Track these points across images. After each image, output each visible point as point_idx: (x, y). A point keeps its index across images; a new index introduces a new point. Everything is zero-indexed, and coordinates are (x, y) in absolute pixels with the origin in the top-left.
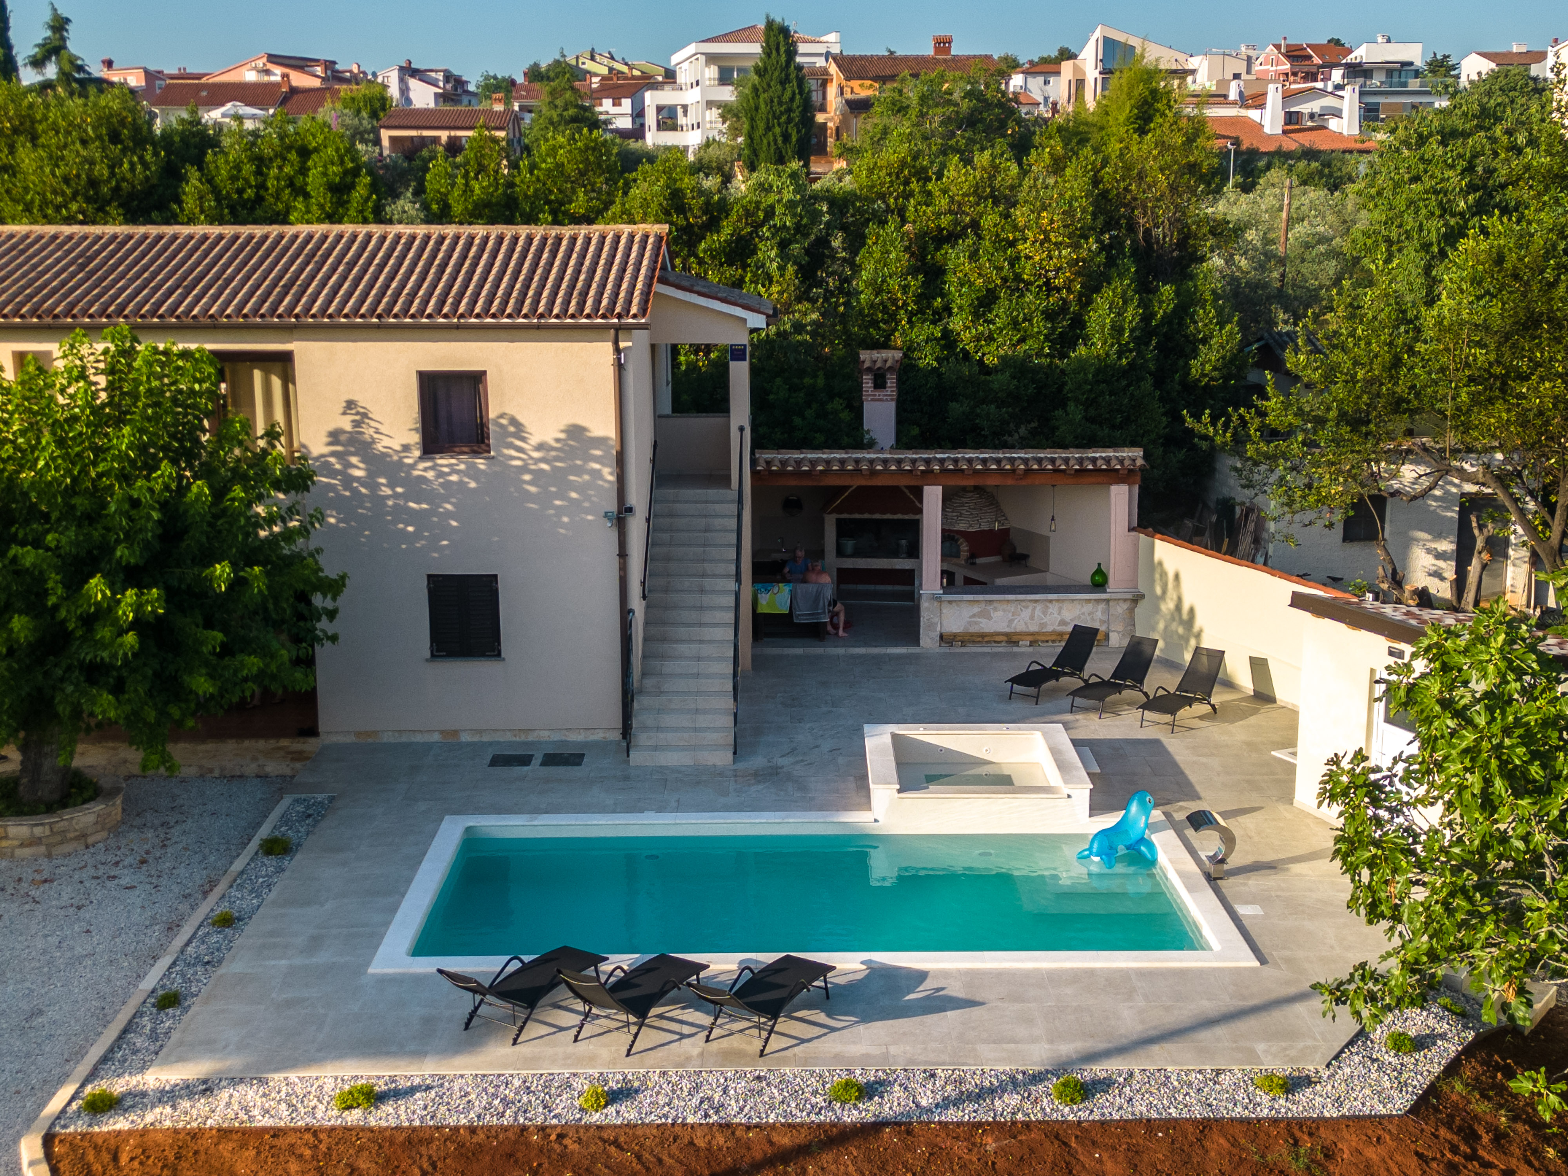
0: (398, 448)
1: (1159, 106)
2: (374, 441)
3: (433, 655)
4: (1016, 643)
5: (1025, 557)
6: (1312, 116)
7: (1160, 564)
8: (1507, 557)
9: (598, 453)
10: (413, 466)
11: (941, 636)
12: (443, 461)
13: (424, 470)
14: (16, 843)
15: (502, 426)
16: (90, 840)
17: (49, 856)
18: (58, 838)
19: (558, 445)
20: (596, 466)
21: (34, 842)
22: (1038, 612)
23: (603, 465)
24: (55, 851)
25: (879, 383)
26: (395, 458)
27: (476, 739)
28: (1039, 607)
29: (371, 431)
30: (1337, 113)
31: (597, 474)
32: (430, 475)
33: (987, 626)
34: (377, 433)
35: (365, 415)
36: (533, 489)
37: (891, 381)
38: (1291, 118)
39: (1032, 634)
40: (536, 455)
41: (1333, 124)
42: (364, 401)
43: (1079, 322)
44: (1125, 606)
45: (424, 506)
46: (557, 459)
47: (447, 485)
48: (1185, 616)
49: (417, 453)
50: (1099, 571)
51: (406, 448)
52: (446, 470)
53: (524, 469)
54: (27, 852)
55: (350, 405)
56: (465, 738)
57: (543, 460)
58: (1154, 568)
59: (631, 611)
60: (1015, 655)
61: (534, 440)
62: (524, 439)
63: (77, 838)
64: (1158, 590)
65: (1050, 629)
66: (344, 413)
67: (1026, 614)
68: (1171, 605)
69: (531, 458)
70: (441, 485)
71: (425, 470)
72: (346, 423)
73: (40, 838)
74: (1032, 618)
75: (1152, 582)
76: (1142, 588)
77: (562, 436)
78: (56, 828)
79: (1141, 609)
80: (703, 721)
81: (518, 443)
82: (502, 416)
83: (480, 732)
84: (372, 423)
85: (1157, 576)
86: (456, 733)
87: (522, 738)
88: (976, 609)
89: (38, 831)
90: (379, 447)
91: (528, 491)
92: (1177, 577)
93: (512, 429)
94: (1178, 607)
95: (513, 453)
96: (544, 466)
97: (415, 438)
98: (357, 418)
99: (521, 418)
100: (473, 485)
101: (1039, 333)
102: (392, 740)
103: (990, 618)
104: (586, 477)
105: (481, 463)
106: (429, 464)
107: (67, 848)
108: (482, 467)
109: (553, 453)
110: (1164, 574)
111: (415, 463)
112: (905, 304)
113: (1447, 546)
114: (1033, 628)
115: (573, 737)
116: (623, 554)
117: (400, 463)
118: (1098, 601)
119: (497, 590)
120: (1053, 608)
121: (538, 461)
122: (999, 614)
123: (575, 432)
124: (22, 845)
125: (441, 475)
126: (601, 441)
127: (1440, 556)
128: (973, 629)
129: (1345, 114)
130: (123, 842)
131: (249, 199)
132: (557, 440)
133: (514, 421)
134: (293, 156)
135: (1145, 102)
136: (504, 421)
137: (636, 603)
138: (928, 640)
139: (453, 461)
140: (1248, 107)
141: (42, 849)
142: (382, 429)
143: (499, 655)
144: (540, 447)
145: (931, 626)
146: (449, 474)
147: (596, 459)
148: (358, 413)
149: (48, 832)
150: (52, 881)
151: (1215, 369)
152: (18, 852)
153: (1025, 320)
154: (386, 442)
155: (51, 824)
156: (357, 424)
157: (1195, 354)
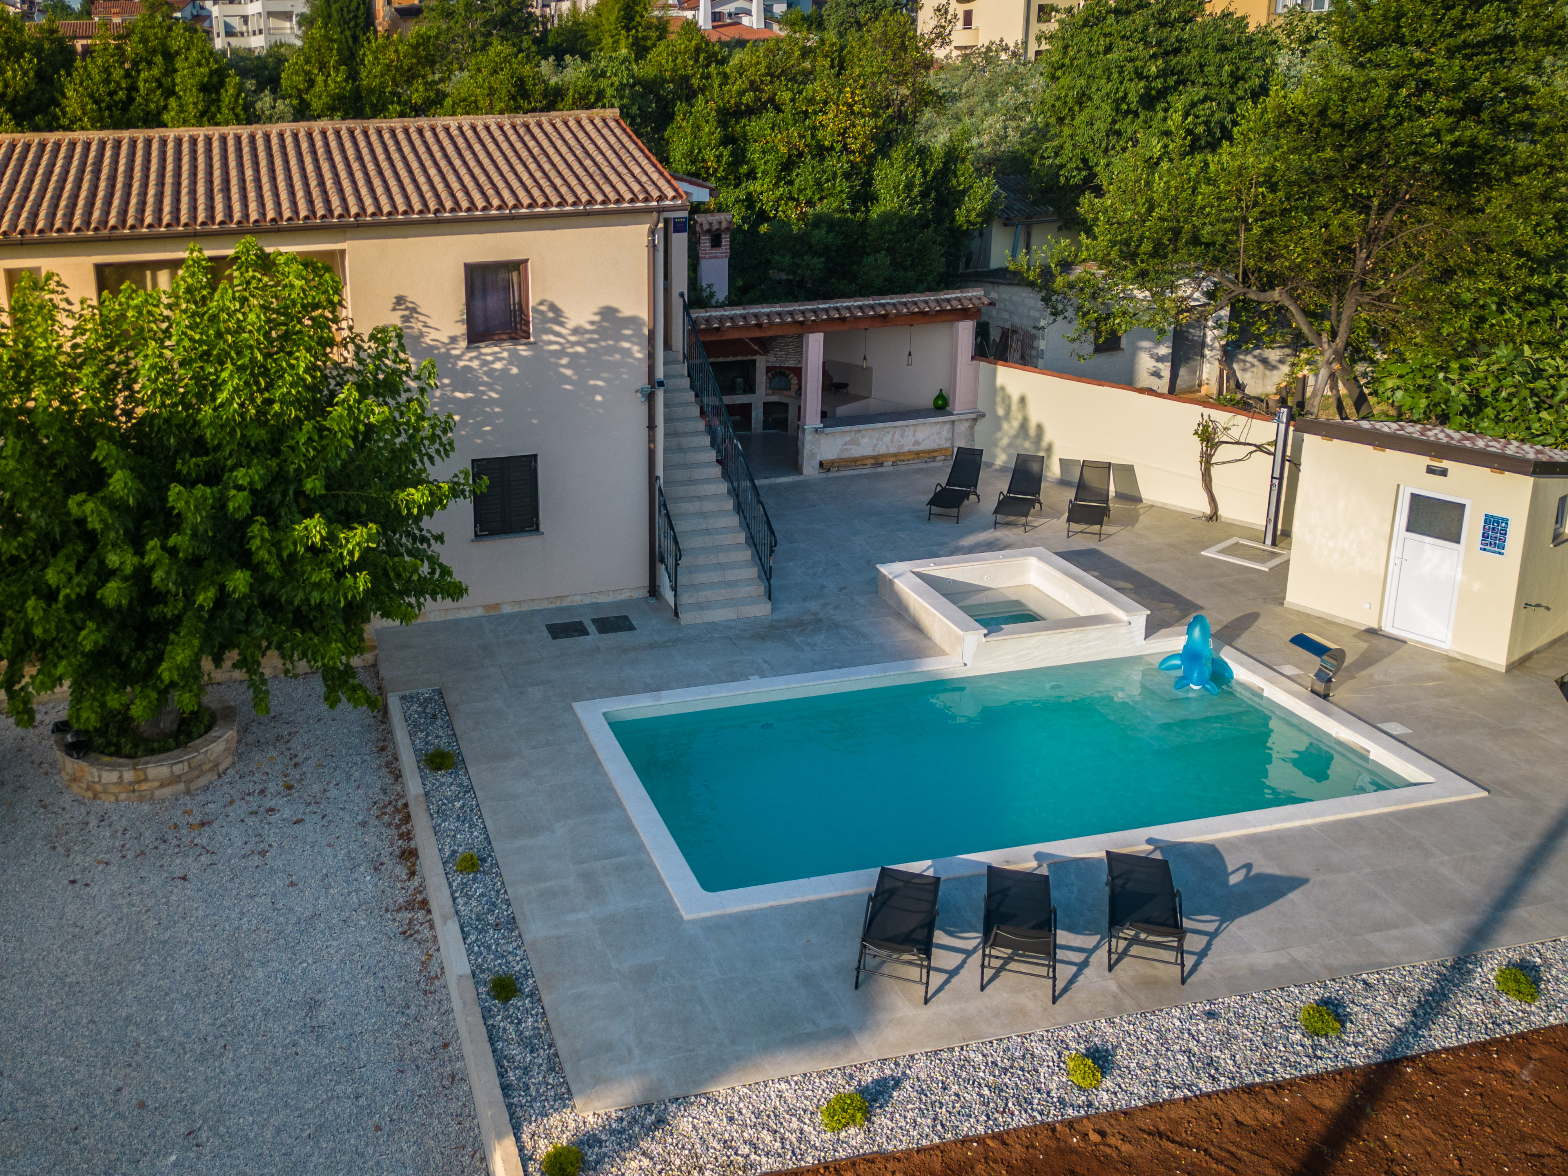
0: (446, 340)
1: (638, 9)
2: (421, 335)
3: (476, 535)
4: (881, 465)
5: (845, 386)
6: (730, 15)
7: (1003, 389)
8: (1203, 356)
9: (628, 332)
10: (459, 358)
11: (821, 464)
12: (488, 350)
13: (469, 360)
14: (157, 784)
15: (542, 313)
16: (222, 768)
17: (188, 792)
18: (196, 773)
19: (593, 327)
20: (626, 345)
21: (175, 779)
22: (897, 436)
23: (633, 343)
24: (193, 787)
25: (716, 242)
26: (443, 350)
27: (516, 609)
28: (898, 431)
29: (420, 325)
30: (749, 13)
31: (628, 353)
32: (475, 364)
33: (857, 452)
34: (426, 326)
35: (414, 310)
36: (568, 372)
37: (726, 240)
38: (716, 17)
39: (895, 455)
40: (573, 339)
41: (745, 20)
42: (412, 297)
43: (868, 182)
44: (967, 425)
45: (470, 395)
46: (591, 341)
47: (490, 373)
48: (1032, 431)
49: (464, 344)
50: (941, 396)
51: (453, 340)
52: (490, 358)
53: (562, 353)
54: (167, 791)
55: (400, 300)
56: (506, 609)
57: (578, 343)
58: (994, 391)
59: (658, 478)
60: (882, 474)
61: (571, 324)
62: (562, 324)
63: (211, 770)
64: (1001, 412)
65: (906, 449)
66: (394, 309)
67: (887, 438)
68: (1016, 424)
69: (568, 342)
70: (485, 373)
71: (471, 359)
72: (395, 319)
73: (179, 776)
74: (892, 441)
75: (994, 403)
76: (981, 408)
77: (597, 318)
78: (194, 763)
79: (980, 426)
80: (731, 575)
81: (557, 328)
82: (541, 303)
83: (519, 603)
84: (421, 318)
85: (999, 399)
86: (497, 606)
87: (558, 604)
88: (848, 438)
89: (178, 769)
90: (427, 340)
91: (564, 375)
92: (1023, 400)
93: (551, 315)
94: (1024, 426)
95: (552, 338)
96: (580, 349)
97: (462, 329)
98: (407, 313)
99: (560, 304)
100: (515, 370)
101: (842, 191)
102: (439, 619)
103: (858, 445)
104: (618, 356)
105: (523, 351)
106: (474, 354)
107: (203, 781)
108: (524, 353)
109: (587, 336)
110: (1007, 398)
111: (463, 354)
112: (716, 171)
113: (1164, 350)
114: (893, 450)
115: (602, 599)
116: (652, 427)
117: (448, 355)
118: (944, 423)
119: (536, 468)
120: (909, 432)
121: (574, 344)
122: (866, 440)
123: (608, 313)
124: (162, 786)
125: (485, 363)
126: (633, 321)
127: (1160, 359)
128: (845, 455)
129: (754, 13)
130: (253, 766)
131: (121, 101)
132: (592, 323)
133: (553, 307)
134: (159, 59)
135: (628, 6)
136: (543, 308)
137: (660, 471)
138: (810, 469)
139: (496, 349)
140: (684, 9)
141: (181, 787)
142: (430, 322)
143: (537, 529)
144: (576, 331)
145: (813, 456)
146: (493, 362)
147: (627, 338)
148: (407, 308)
149: (186, 769)
150: (210, 823)
151: (978, 215)
152: (157, 793)
153: (828, 180)
154: (434, 335)
155: (189, 760)
156: (406, 319)
157: (959, 203)
